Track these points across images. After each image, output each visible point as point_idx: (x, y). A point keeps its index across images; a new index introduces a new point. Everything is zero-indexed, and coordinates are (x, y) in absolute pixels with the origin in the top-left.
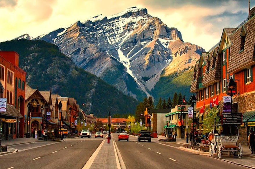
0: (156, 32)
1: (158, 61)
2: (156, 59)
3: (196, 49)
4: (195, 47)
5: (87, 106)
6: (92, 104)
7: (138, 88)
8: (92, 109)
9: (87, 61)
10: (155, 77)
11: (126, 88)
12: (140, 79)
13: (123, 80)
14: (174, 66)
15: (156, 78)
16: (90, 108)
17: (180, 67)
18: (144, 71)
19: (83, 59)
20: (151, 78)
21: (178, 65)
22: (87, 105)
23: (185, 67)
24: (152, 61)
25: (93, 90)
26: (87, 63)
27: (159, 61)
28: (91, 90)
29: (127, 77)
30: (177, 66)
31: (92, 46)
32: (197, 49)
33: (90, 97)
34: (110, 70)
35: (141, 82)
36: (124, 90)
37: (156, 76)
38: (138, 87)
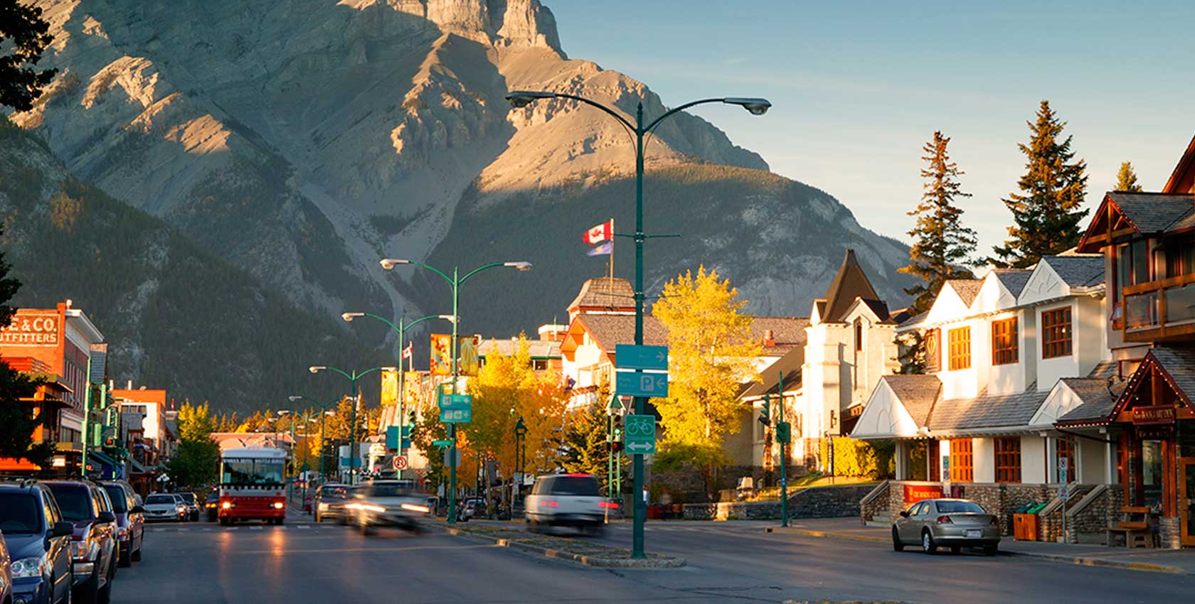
0: (442, 7)
1: (443, 142)
2: (435, 134)
3: (620, 93)
4: (617, 83)
5: (122, 357)
6: (142, 350)
7: (351, 270)
8: (141, 371)
9: (113, 140)
10: (432, 219)
11: (298, 268)
12: (364, 226)
13: (282, 229)
14: (517, 167)
15: (437, 221)
16: (134, 367)
17: (546, 173)
18: (380, 187)
19: (92, 130)
20: (413, 223)
21: (537, 163)
22: (121, 352)
23: (569, 172)
24: (420, 144)
25: (150, 286)
26: (113, 148)
27: (449, 145)
28: (139, 288)
29: (302, 216)
30: (533, 166)
31: (136, 68)
32: (625, 93)
33: (136, 320)
34: (221, 184)
35: (367, 240)
36: (289, 279)
37: (435, 213)
38: (350, 264)
